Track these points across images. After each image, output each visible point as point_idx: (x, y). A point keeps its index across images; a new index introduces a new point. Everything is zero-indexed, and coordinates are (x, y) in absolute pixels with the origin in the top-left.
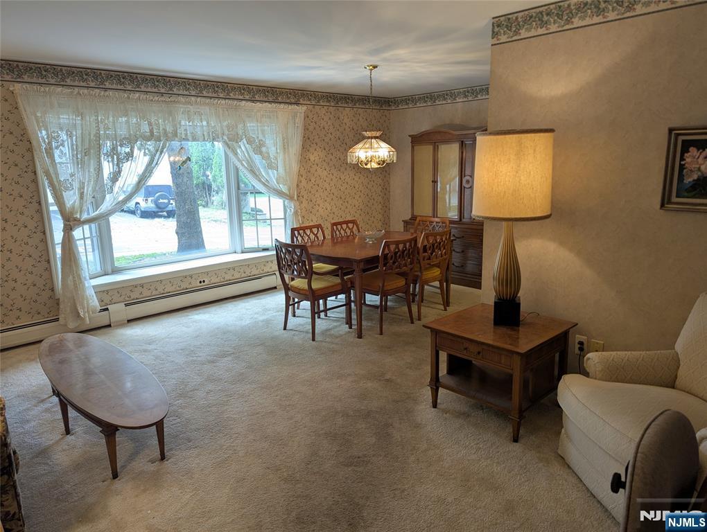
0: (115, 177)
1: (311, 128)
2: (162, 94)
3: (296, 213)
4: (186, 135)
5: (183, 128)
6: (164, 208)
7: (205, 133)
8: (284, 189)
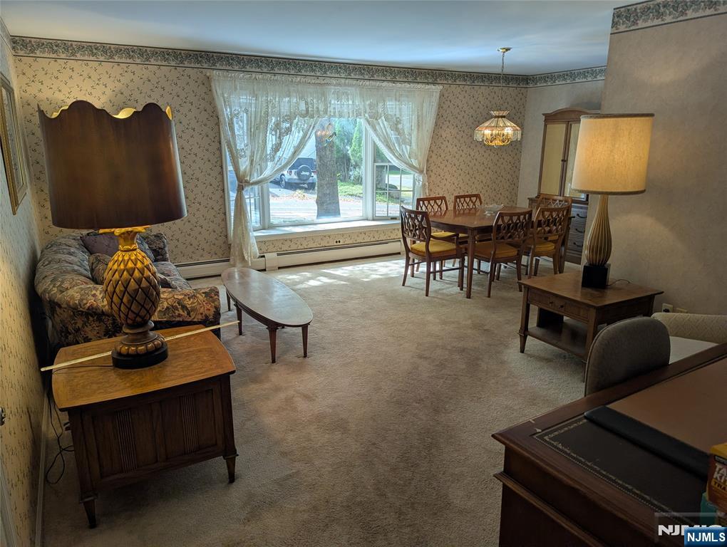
0: (277, 148)
1: (445, 107)
2: (318, 77)
3: (424, 185)
4: (335, 113)
5: (332, 106)
6: (306, 180)
7: (350, 111)
8: (415, 163)
